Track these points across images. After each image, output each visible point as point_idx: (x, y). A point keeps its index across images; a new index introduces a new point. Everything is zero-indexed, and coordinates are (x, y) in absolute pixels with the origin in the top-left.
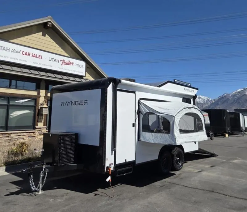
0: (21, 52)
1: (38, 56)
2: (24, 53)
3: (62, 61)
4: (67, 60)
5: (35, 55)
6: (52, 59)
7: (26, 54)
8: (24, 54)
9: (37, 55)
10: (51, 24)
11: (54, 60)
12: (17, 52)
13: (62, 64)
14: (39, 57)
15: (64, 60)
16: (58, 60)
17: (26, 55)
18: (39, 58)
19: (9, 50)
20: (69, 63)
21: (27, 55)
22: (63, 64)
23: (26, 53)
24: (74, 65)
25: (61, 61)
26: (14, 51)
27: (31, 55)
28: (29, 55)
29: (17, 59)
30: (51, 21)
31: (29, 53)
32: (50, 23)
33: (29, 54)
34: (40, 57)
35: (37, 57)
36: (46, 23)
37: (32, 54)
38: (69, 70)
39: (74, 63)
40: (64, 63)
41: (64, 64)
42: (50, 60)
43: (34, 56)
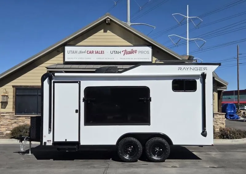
0: (86, 52)
1: (100, 52)
2: (88, 52)
3: (124, 52)
4: (129, 49)
5: (97, 51)
6: (114, 52)
7: (90, 53)
8: (88, 53)
10: (110, 20)
11: (115, 52)
12: (83, 52)
13: (124, 54)
14: (101, 52)
15: (126, 50)
16: (120, 52)
17: (90, 54)
19: (77, 52)
20: (132, 52)
23: (90, 51)
24: (137, 52)
25: (122, 52)
26: (81, 52)
27: (94, 52)
29: (83, 58)
30: (109, 17)
32: (108, 19)
33: (93, 52)
34: (102, 52)
35: (99, 53)
36: (105, 20)
38: (132, 59)
39: (138, 50)
40: (126, 53)
41: (126, 54)
42: (112, 53)
43: (97, 53)
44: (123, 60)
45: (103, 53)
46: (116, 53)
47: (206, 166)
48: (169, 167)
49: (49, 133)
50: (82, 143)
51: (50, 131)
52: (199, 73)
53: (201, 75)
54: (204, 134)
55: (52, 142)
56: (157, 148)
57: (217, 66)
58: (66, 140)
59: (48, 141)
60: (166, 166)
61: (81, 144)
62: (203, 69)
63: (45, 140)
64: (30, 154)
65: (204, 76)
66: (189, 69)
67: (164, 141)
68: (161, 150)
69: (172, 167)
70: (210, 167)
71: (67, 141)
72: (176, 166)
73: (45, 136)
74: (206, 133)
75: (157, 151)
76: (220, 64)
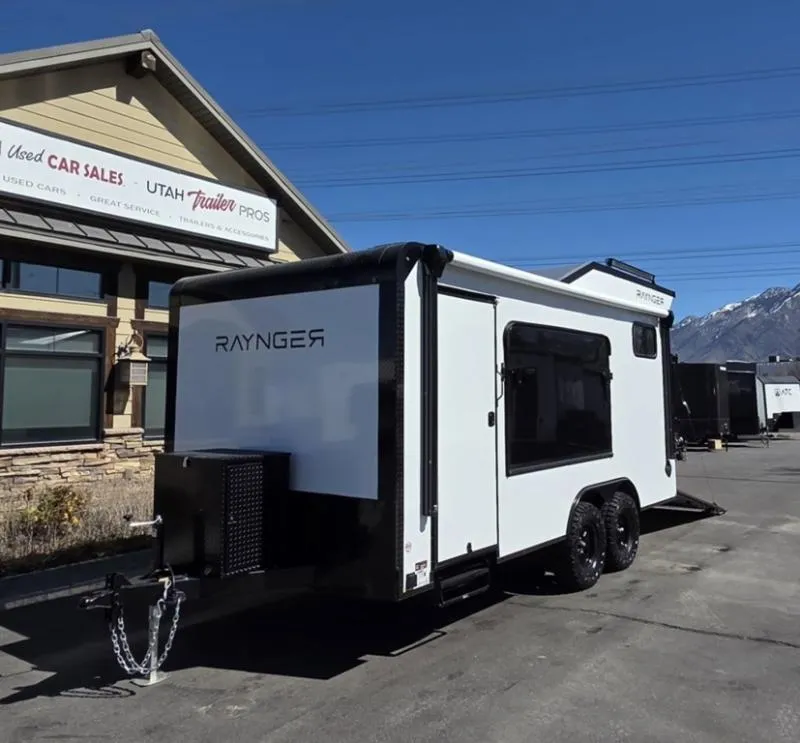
0: (45, 158)
1: (107, 176)
2: (54, 162)
3: (195, 196)
4: (213, 190)
5: (95, 169)
6: (159, 187)
7: (63, 166)
8: (55, 167)
9: (103, 171)
10: (155, 59)
11: (165, 189)
12: (29, 157)
13: (195, 206)
14: (112, 177)
15: (200, 192)
16: (180, 192)
17: (63, 170)
18: (112, 182)
20: (218, 204)
21: (66, 168)
22: (199, 207)
23: (64, 160)
24: (236, 210)
25: (189, 194)
26: (19, 152)
27: (82, 170)
28: (76, 169)
31: (73, 162)
33: (74, 167)
34: (114, 178)
35: (103, 179)
37: (87, 167)
38: (219, 228)
39: (238, 203)
40: (201, 201)
41: (202, 207)
42: (152, 188)
43: (92, 175)
44: (190, 224)
45: (118, 180)
46: (167, 194)
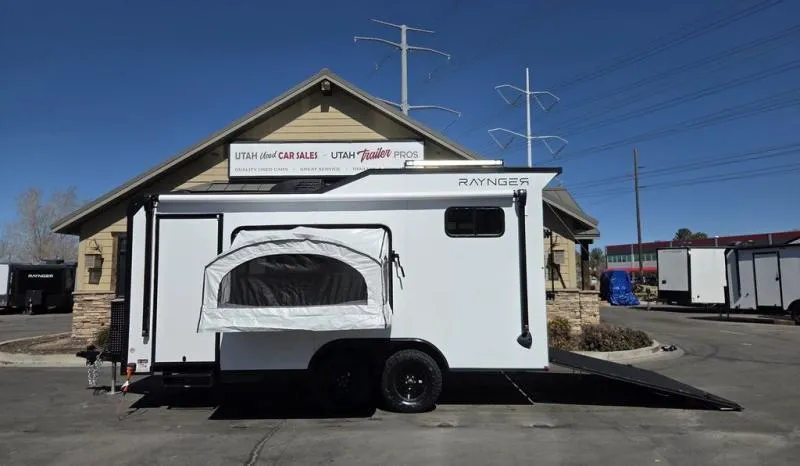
0: (277, 155)
1: (308, 155)
2: (282, 156)
4: (373, 147)
5: (302, 153)
6: (339, 154)
7: (286, 156)
8: (282, 158)
9: (306, 153)
10: (329, 83)
11: (343, 154)
12: (269, 156)
13: (362, 160)
14: (311, 155)
16: (352, 153)
17: (286, 159)
18: (311, 158)
19: (256, 156)
23: (286, 153)
24: (392, 155)
26: (265, 156)
27: (295, 156)
29: (271, 169)
30: (328, 78)
31: (291, 153)
32: (326, 83)
33: (291, 155)
34: (313, 156)
35: (307, 158)
36: (319, 84)
37: (298, 153)
39: (393, 150)
40: (366, 155)
42: (334, 156)
43: (301, 157)
45: (315, 156)
46: (344, 157)
47: (525, 424)
48: (433, 427)
49: (145, 342)
50: (224, 367)
51: (145, 335)
52: (509, 191)
53: (515, 195)
54: (525, 340)
55: (149, 365)
56: (410, 377)
57: (552, 175)
58: (184, 358)
59: (141, 361)
60: (426, 423)
61: (222, 369)
62: (519, 182)
63: (132, 358)
64: (113, 393)
65: (521, 199)
66: (485, 182)
67: (427, 359)
68: (420, 381)
69: (440, 426)
70: (535, 426)
71: (187, 360)
72: (451, 423)
73: (132, 350)
74: (531, 339)
75: (410, 384)
76: (559, 171)
